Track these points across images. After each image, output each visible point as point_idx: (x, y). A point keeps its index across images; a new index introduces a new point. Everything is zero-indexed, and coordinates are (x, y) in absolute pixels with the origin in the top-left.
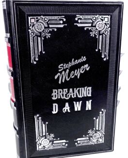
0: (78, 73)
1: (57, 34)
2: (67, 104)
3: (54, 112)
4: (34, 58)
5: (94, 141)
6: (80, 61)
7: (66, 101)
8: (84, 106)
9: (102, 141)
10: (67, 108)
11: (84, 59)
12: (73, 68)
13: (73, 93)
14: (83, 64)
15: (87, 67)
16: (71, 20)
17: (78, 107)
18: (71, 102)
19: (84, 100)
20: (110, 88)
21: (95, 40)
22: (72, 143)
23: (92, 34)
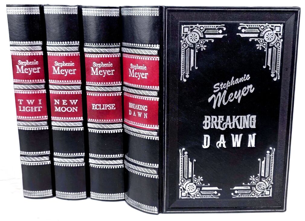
0: (238, 96)
2: (222, 137)
3: (205, 147)
4: (184, 75)
5: (257, 193)
6: (242, 80)
7: (220, 132)
8: (245, 141)
10: (222, 142)
11: (247, 77)
12: (232, 89)
13: (231, 122)
14: (246, 84)
15: (250, 88)
16: (232, 30)
17: (236, 142)
18: (228, 134)
19: (246, 132)
21: (262, 54)
23: (259, 47)
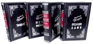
0: (79, 19)
1: (75, 10)
2: (75, 27)
3: (72, 29)
4: (69, 16)
5: (81, 37)
6: (79, 16)
7: (75, 26)
8: (79, 28)
9: (83, 37)
10: (75, 28)
11: (81, 16)
12: (78, 18)
13: (77, 24)
14: (80, 17)
15: (81, 18)
16: (78, 7)
17: (78, 28)
18: (76, 26)
19: (80, 26)
20: (87, 23)
21: (84, 11)
22: (75, 37)
23: (83, 10)
